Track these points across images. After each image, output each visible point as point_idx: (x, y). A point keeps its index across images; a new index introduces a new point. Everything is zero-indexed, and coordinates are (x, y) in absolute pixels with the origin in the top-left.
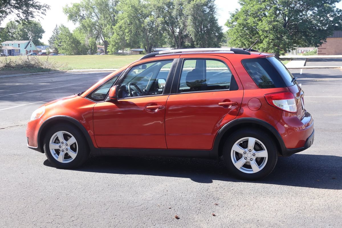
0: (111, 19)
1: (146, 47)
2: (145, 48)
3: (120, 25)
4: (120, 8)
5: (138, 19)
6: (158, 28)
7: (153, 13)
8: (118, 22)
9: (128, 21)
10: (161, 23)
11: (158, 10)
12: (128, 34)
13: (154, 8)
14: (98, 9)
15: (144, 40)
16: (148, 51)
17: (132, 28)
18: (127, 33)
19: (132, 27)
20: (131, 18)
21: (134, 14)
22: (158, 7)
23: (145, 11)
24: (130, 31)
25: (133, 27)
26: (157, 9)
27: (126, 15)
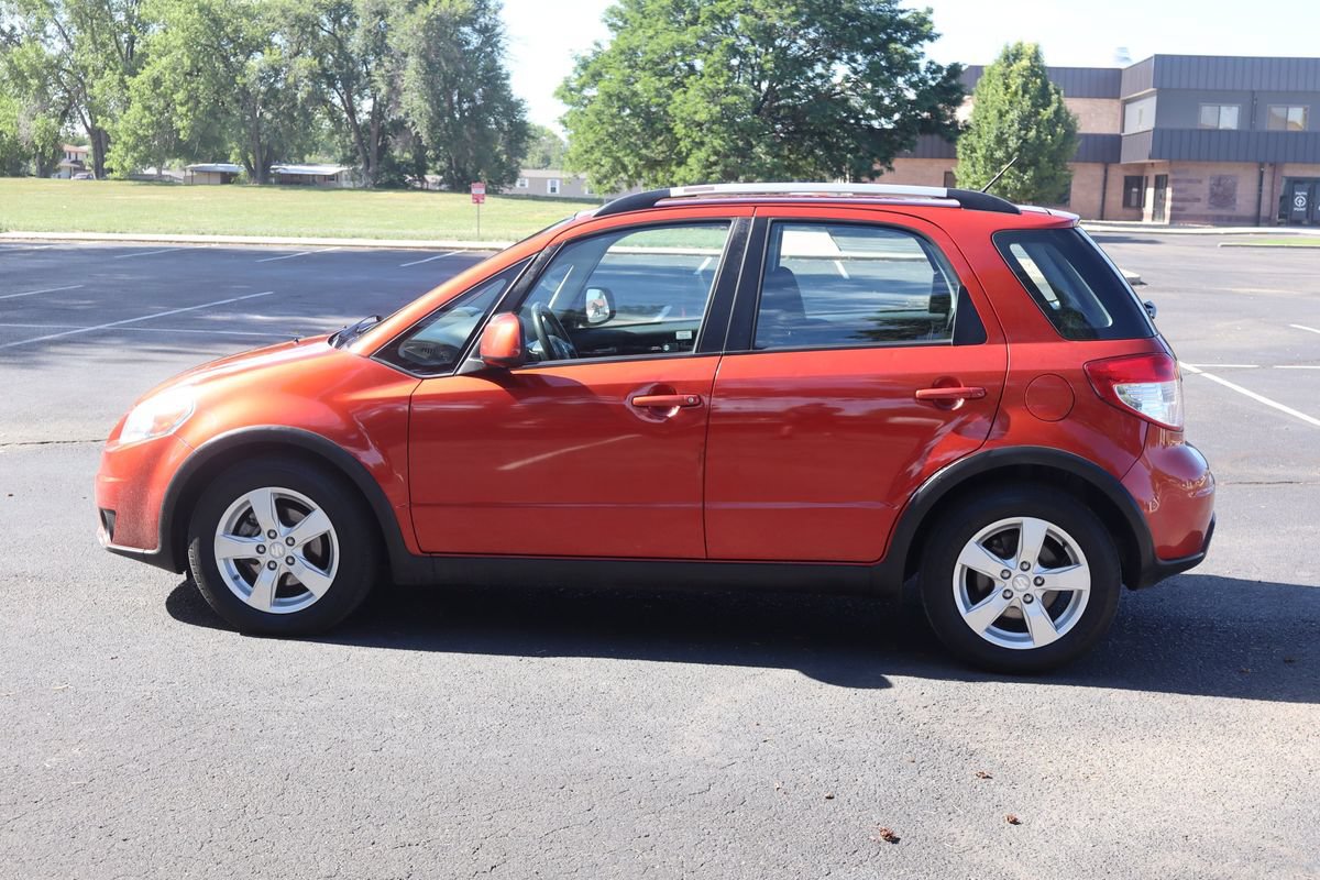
0: (120, 52)
1: (250, 157)
2: (248, 164)
3: (156, 74)
4: (155, 13)
5: (222, 55)
6: (296, 94)
7: (277, 39)
8: (148, 64)
9: (187, 62)
10: (306, 77)
11: (296, 28)
12: (184, 109)
13: (282, 20)
14: (72, 11)
15: (243, 132)
16: (259, 175)
17: (202, 87)
18: (182, 105)
19: (200, 83)
20: (200, 52)
21: (208, 38)
22: (298, 18)
23: (249, 30)
24: (192, 98)
25: (203, 83)
26: (293, 26)
27: (177, 38)
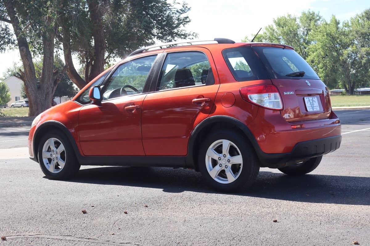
0: (302, 52)
1: (347, 86)
2: (346, 88)
3: (312, 58)
4: (312, 38)
5: (335, 50)
6: (362, 61)
7: (356, 42)
8: (310, 55)
9: (322, 53)
10: (365, 54)
11: (362, 37)
12: (322, 70)
13: (356, 35)
14: (285, 40)
15: (343, 76)
16: (350, 91)
17: (328, 62)
18: (321, 68)
19: (327, 60)
20: (327, 50)
21: (331, 44)
22: (362, 34)
23: (345, 40)
24: (325, 65)
25: (328, 60)
26: (360, 37)
27: (319, 45)
